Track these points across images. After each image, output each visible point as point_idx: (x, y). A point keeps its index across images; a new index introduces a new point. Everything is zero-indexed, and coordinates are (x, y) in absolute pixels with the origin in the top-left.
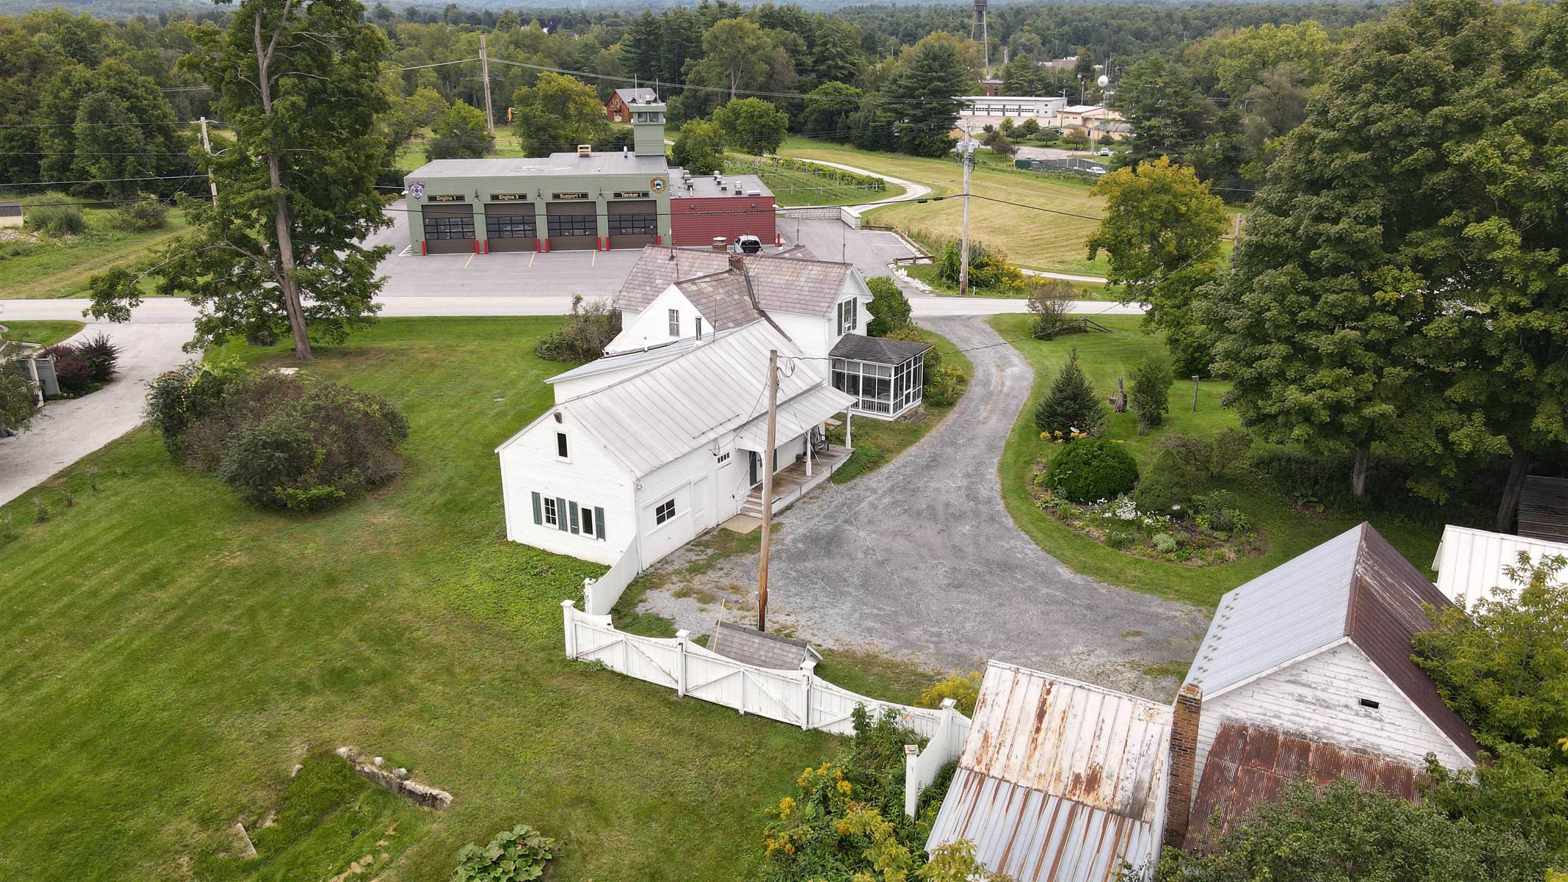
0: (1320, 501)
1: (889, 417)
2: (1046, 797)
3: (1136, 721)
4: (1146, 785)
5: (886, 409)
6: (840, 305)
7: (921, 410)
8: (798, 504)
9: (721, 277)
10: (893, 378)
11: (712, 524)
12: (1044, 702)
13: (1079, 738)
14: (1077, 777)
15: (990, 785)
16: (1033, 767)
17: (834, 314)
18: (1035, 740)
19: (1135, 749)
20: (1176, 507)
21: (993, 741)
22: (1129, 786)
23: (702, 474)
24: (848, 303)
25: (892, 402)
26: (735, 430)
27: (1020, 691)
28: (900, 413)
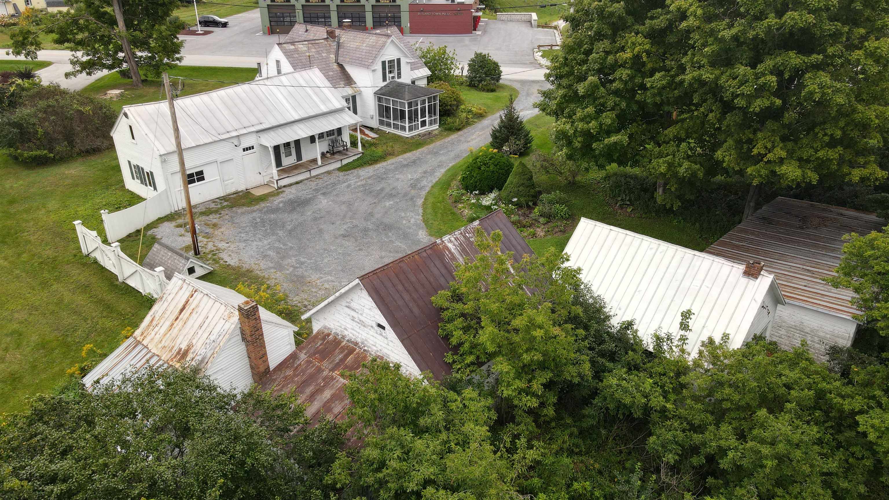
0: (632, 204)
1: (407, 134)
2: (160, 360)
3: (222, 319)
4: (206, 360)
5: (403, 128)
6: (384, 63)
7: (436, 132)
8: (306, 181)
9: (317, 42)
10: (407, 110)
11: (242, 187)
12: (187, 302)
13: (192, 326)
14: (180, 350)
15: (140, 347)
16: (163, 342)
17: (379, 67)
18: (173, 324)
19: (212, 338)
20: (515, 200)
21: (154, 323)
22: (199, 358)
23: (228, 157)
24: (390, 62)
25: (407, 125)
26: (258, 132)
27: (181, 293)
28: (415, 133)
